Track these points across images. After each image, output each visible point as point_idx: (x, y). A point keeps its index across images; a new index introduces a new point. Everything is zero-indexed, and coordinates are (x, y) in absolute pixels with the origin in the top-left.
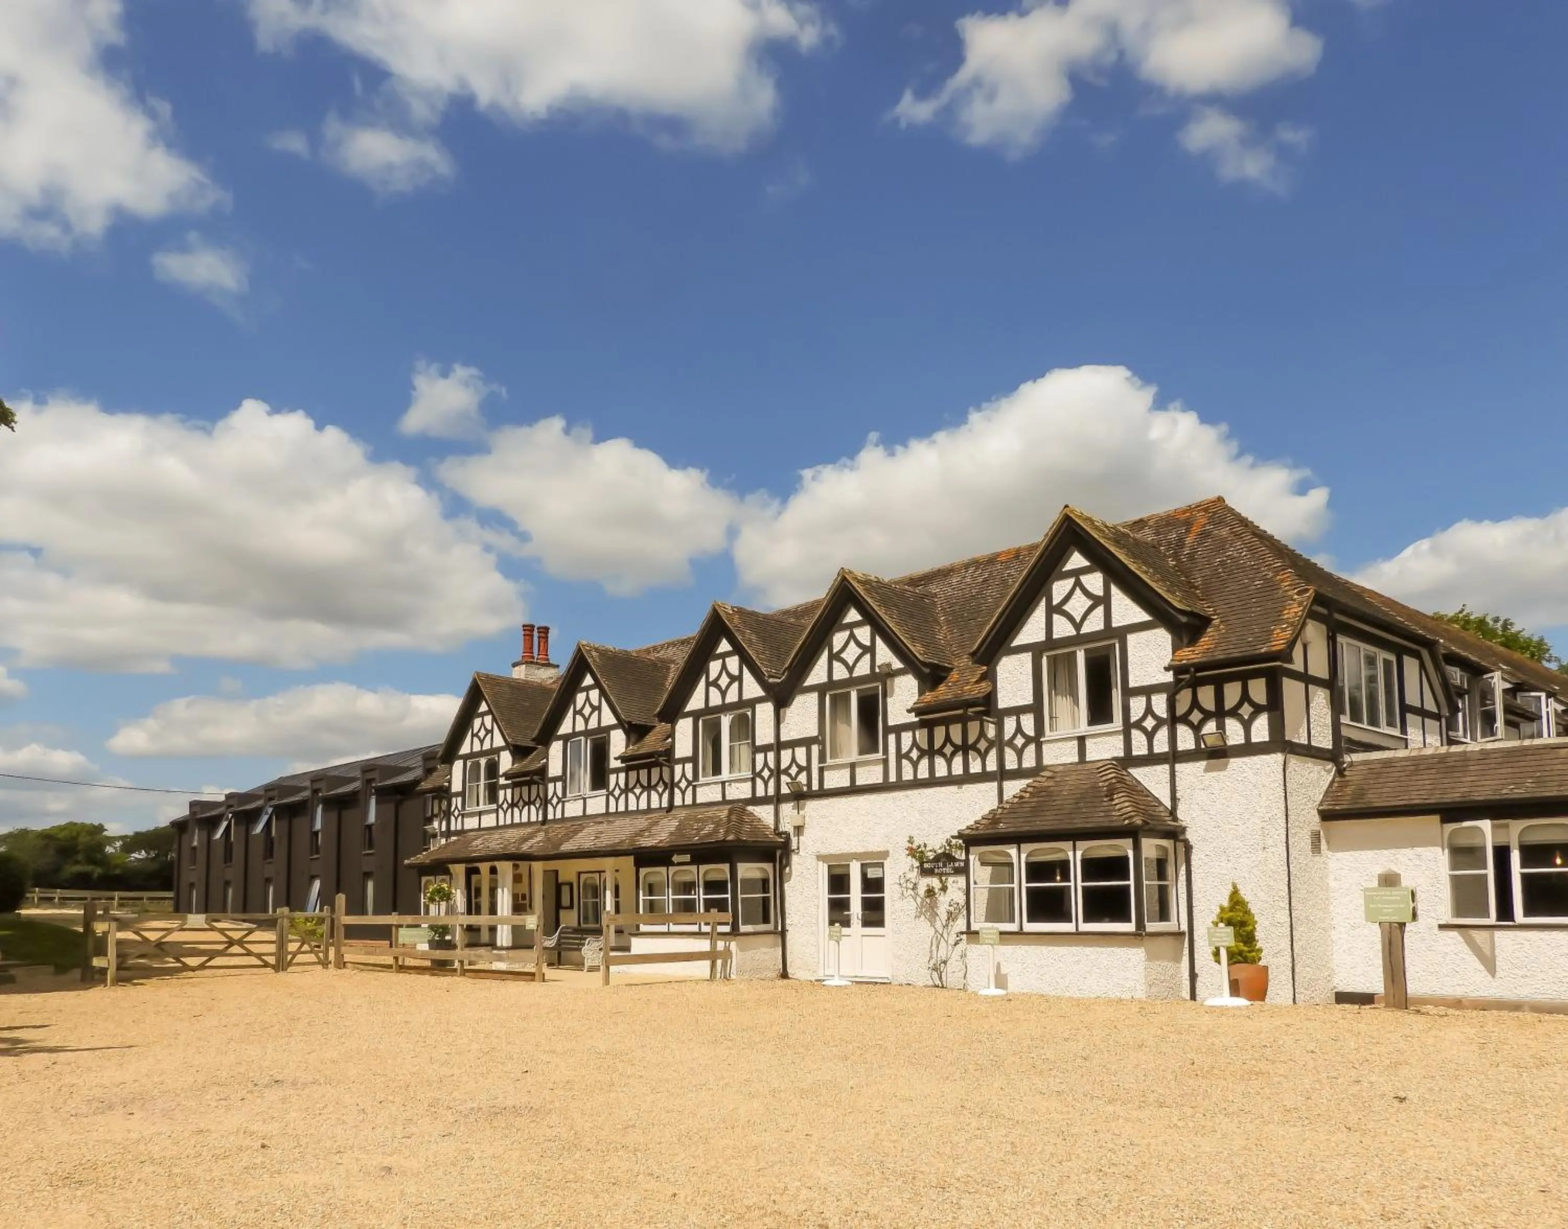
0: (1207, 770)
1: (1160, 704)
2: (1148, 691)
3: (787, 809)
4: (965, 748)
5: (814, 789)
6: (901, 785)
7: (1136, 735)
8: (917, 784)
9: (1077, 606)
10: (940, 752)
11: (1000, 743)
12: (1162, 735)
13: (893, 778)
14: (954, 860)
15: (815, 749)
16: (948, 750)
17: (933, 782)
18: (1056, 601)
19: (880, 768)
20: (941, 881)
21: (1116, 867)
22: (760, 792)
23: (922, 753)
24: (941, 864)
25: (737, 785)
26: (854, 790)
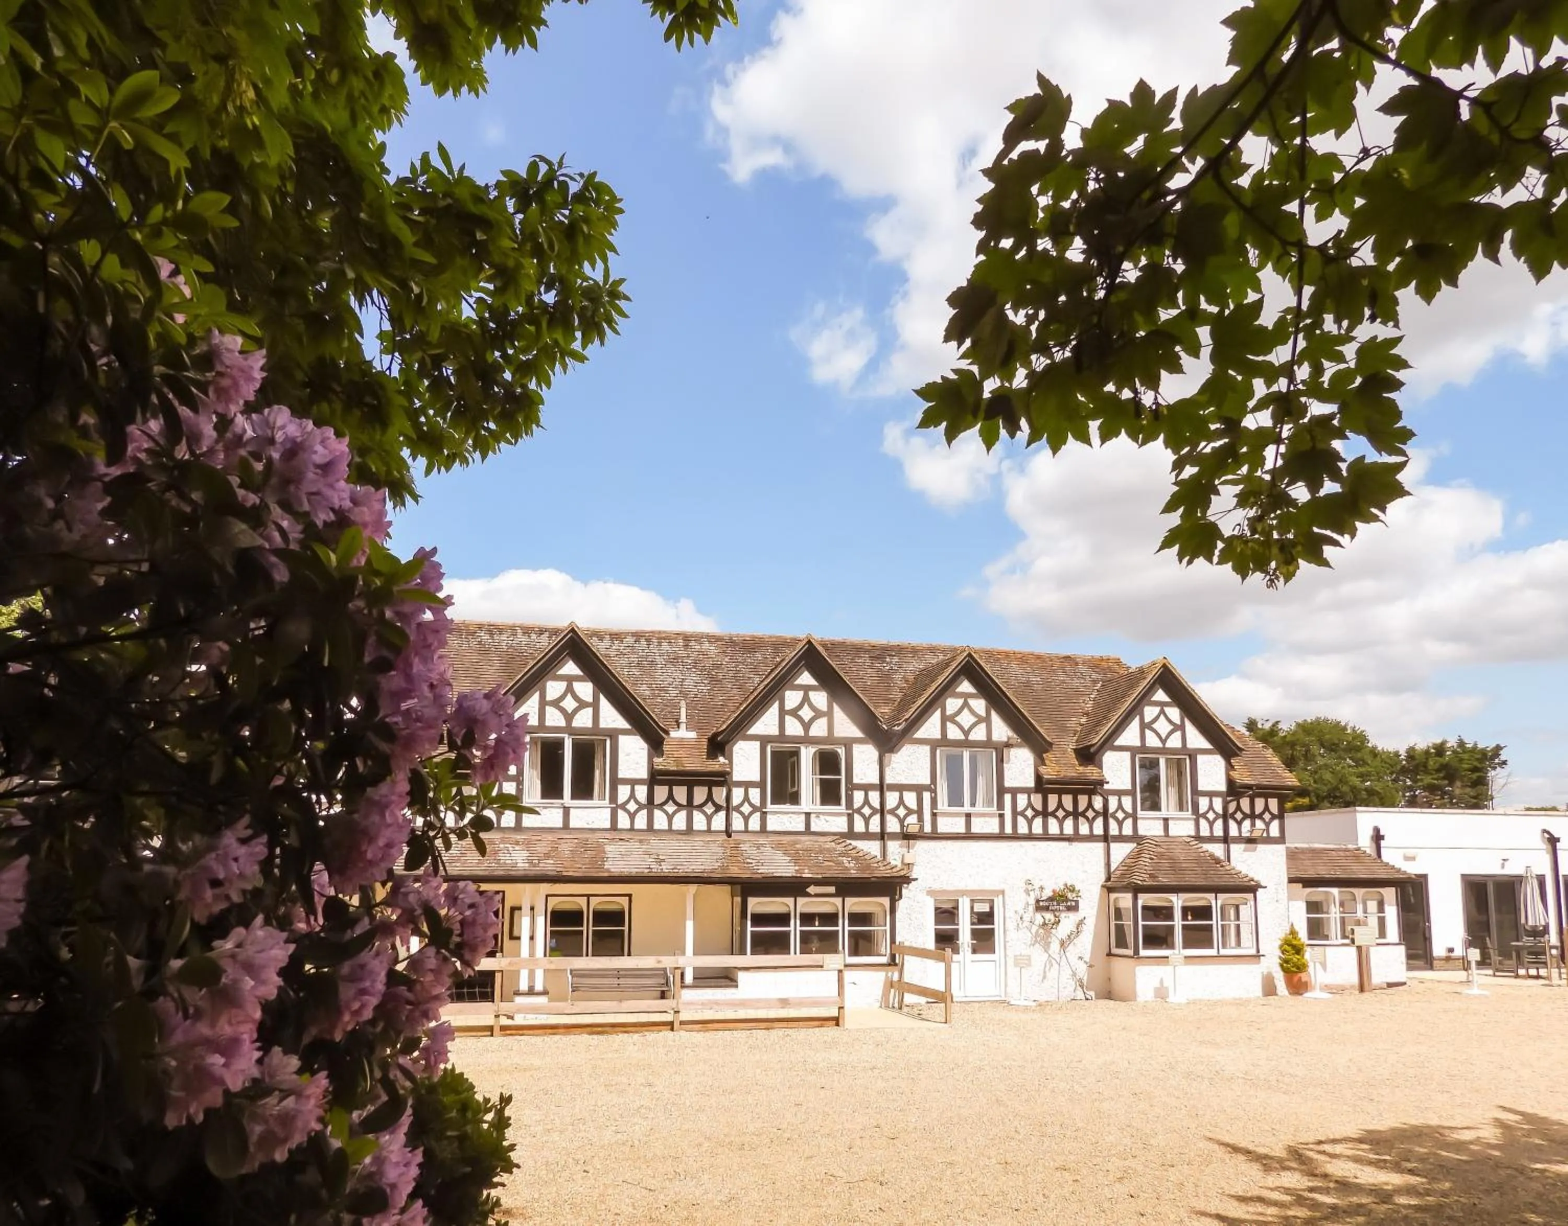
0: (1245, 850)
1: (1218, 804)
2: (1211, 794)
3: (894, 847)
4: (1076, 814)
5: (926, 831)
6: (1015, 837)
7: (1203, 822)
8: (1030, 837)
9: (1163, 727)
10: (1053, 814)
11: (1105, 813)
12: (1219, 824)
13: (1008, 830)
14: (1067, 900)
15: (927, 796)
16: (1061, 813)
17: (1046, 837)
18: (1147, 719)
19: (996, 821)
20: (1055, 916)
21: (1204, 912)
22: (859, 826)
23: (1037, 813)
24: (1055, 903)
25: (828, 818)
26: (969, 836)
